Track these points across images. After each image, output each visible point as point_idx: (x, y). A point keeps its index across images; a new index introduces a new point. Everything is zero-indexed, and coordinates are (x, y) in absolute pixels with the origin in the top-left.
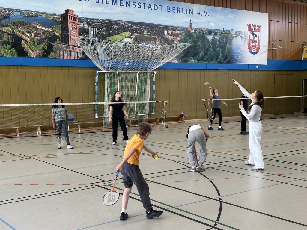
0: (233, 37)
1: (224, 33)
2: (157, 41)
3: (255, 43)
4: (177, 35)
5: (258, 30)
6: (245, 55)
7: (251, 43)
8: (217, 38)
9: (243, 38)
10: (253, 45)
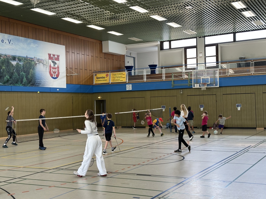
1: (27, 60)
3: (55, 70)
5: (58, 59)
6: (47, 79)
7: (52, 70)
8: (21, 63)
9: (45, 65)
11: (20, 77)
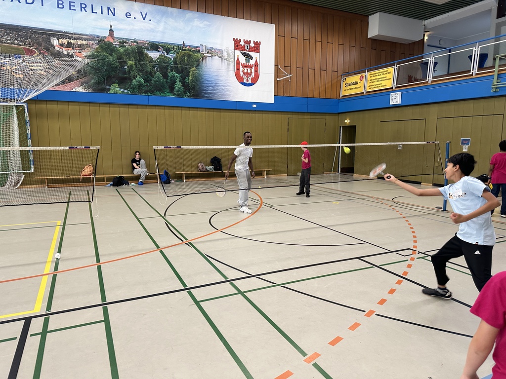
0: (205, 58)
1: (185, 50)
2: (36, 55)
3: (249, 69)
4: (81, 47)
7: (241, 69)
8: (171, 56)
9: (225, 59)
10: (246, 71)
11: (169, 81)
